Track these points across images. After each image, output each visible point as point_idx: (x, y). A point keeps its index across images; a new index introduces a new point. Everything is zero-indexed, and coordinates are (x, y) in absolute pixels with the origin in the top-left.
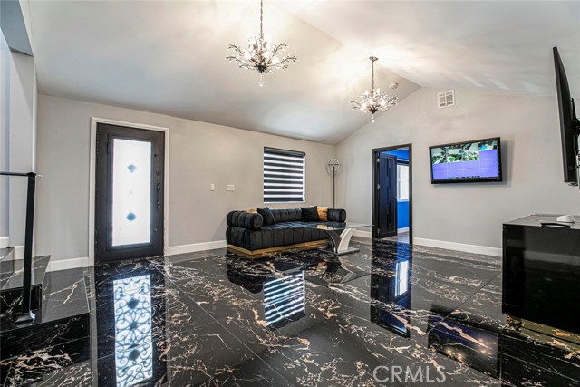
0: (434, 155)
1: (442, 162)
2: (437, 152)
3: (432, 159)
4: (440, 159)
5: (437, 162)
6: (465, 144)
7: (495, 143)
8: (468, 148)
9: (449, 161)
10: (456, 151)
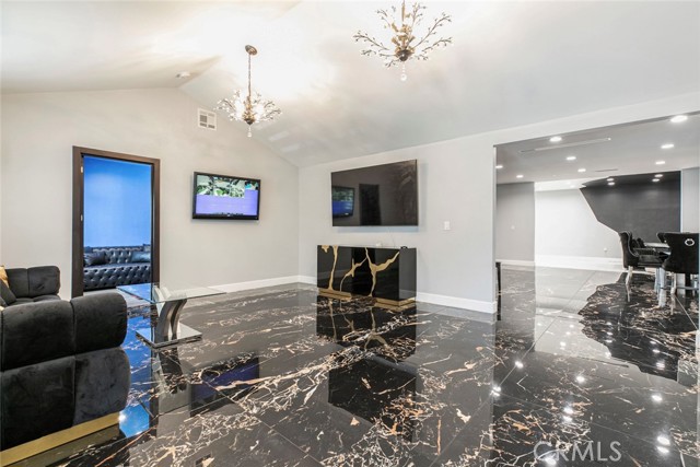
0: (200, 183)
1: (208, 194)
2: (204, 181)
3: (196, 189)
4: (207, 190)
5: (203, 192)
6: (234, 178)
7: (256, 185)
8: (236, 184)
9: (216, 194)
10: (224, 184)
